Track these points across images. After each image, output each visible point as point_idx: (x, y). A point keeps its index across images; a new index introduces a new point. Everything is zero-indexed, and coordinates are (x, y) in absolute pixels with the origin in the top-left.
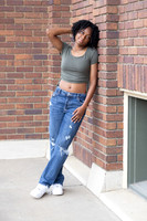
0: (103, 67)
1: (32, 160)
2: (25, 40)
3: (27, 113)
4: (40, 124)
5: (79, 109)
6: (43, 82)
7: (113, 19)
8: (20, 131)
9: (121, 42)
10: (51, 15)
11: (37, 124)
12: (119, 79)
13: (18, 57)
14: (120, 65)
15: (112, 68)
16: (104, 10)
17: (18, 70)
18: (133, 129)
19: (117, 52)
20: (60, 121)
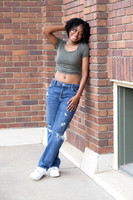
0: (94, 60)
1: (30, 146)
2: (22, 37)
3: (24, 103)
4: (37, 113)
5: (74, 98)
6: (38, 75)
7: (103, 16)
8: (18, 120)
9: (111, 36)
10: (44, 14)
11: (33, 113)
12: (109, 71)
13: (16, 53)
14: (109, 58)
15: (103, 61)
16: (94, 8)
17: (16, 64)
18: (122, 115)
19: (107, 46)
20: (56, 109)
